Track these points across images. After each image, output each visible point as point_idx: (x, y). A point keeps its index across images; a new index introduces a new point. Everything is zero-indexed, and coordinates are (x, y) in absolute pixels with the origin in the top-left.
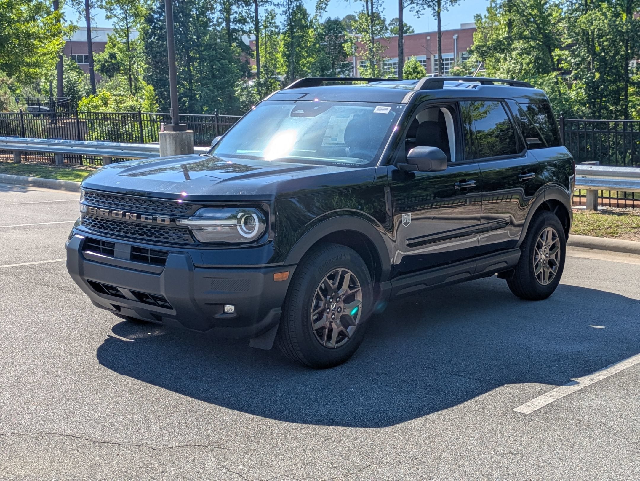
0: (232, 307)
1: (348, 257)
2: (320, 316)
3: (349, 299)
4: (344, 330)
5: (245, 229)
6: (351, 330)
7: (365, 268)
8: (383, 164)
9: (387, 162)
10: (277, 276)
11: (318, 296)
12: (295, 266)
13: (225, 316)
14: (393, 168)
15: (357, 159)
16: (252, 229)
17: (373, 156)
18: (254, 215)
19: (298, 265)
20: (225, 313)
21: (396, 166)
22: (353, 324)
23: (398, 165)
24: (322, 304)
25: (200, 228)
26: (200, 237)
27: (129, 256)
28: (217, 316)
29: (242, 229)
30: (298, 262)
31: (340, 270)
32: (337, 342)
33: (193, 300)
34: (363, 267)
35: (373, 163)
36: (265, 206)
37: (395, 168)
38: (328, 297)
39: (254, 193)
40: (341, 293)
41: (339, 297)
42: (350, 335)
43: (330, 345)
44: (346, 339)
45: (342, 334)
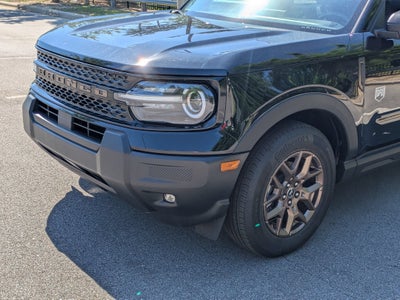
0: (173, 197)
1: (311, 139)
2: (274, 204)
3: (309, 183)
4: (301, 215)
5: (191, 108)
6: (309, 214)
7: (329, 149)
8: (358, 30)
9: (364, 27)
10: (225, 167)
11: (273, 183)
12: (247, 154)
13: (165, 204)
14: (369, 34)
15: (330, 22)
16: (198, 108)
17: (348, 21)
18: (201, 93)
19: (251, 152)
20: (165, 200)
21: (373, 32)
22: (312, 209)
23: (376, 31)
24: (277, 192)
25: (140, 105)
26: (139, 114)
27: (70, 126)
28: (157, 203)
29: (188, 108)
30: (250, 149)
31: (301, 153)
32: (293, 228)
33: (129, 186)
34: (328, 149)
35: (347, 29)
36: (215, 83)
37: (372, 35)
38: (285, 183)
39: (202, 67)
40: (299, 176)
41: (298, 182)
42: (307, 220)
43: (282, 233)
44: (303, 225)
45: (298, 220)
